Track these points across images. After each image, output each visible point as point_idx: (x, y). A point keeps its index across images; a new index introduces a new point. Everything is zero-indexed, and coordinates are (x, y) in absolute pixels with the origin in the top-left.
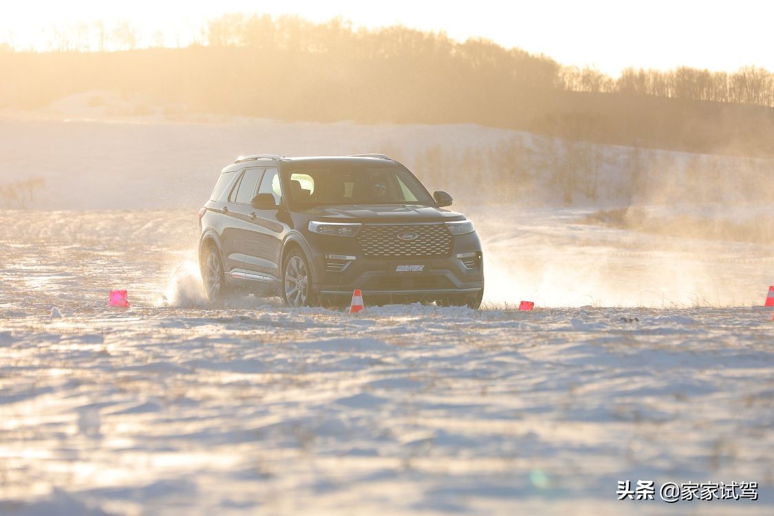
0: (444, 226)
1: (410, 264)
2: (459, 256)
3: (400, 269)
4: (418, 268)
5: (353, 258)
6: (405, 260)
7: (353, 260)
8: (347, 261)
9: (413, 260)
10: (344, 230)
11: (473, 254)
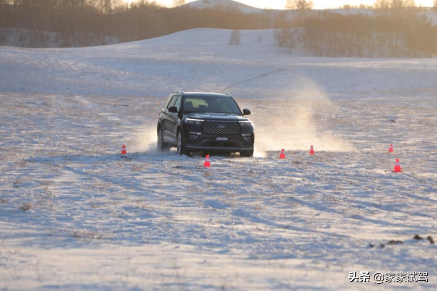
0: (238, 123)
1: (222, 137)
2: (243, 135)
3: (218, 139)
4: (226, 139)
5: (200, 134)
6: (220, 135)
7: (199, 135)
8: (197, 135)
9: (224, 135)
10: (198, 123)
11: (250, 135)
